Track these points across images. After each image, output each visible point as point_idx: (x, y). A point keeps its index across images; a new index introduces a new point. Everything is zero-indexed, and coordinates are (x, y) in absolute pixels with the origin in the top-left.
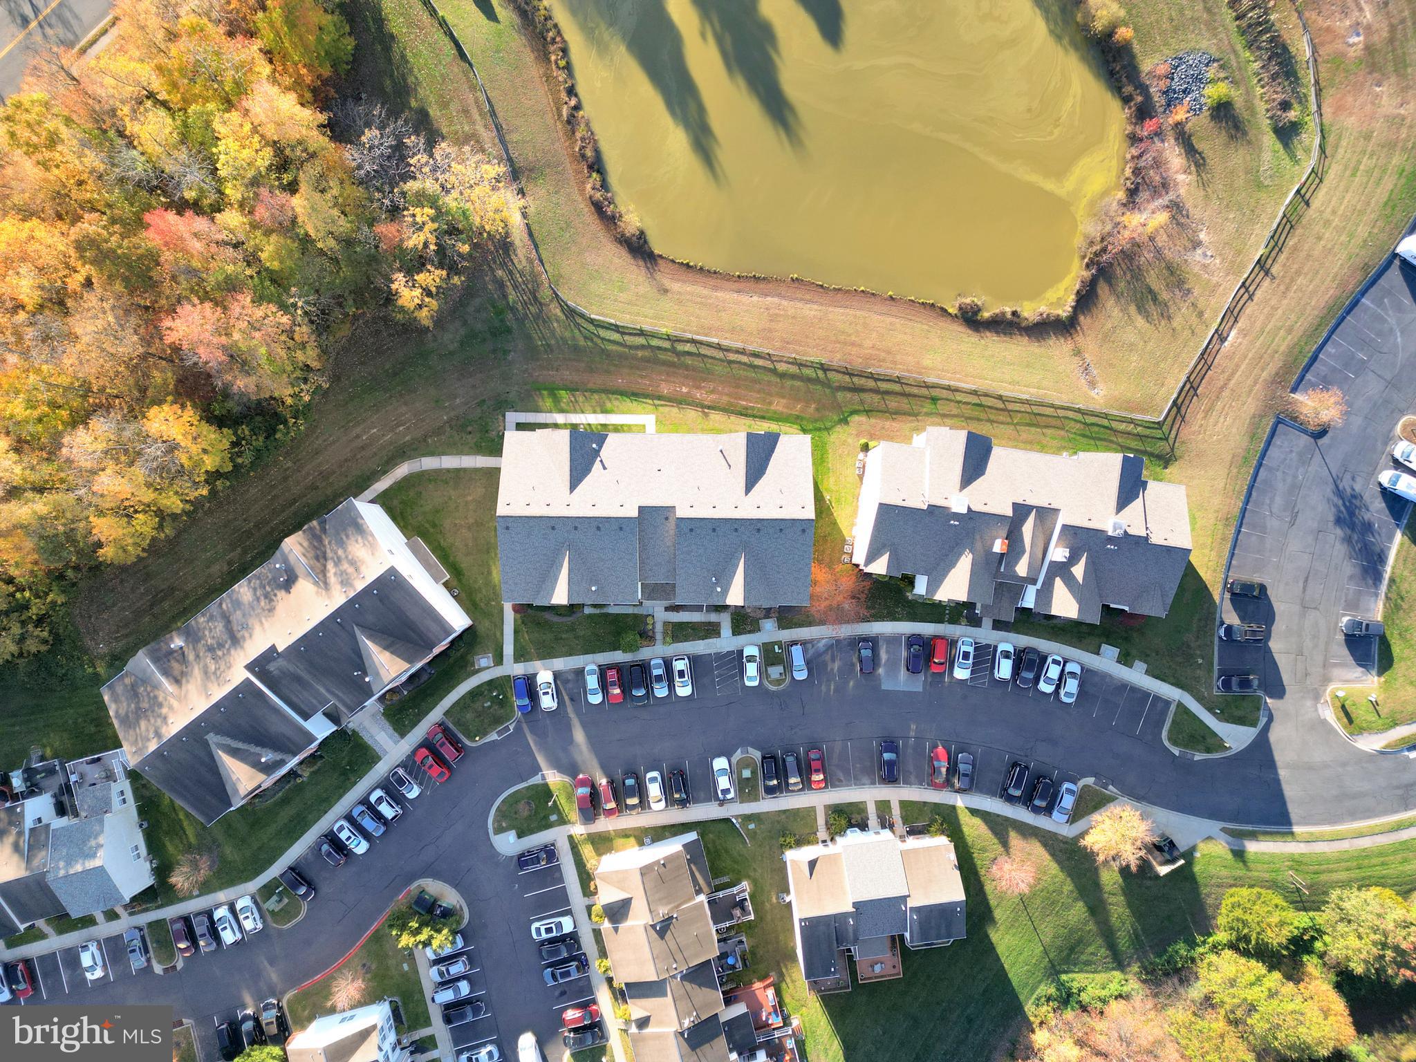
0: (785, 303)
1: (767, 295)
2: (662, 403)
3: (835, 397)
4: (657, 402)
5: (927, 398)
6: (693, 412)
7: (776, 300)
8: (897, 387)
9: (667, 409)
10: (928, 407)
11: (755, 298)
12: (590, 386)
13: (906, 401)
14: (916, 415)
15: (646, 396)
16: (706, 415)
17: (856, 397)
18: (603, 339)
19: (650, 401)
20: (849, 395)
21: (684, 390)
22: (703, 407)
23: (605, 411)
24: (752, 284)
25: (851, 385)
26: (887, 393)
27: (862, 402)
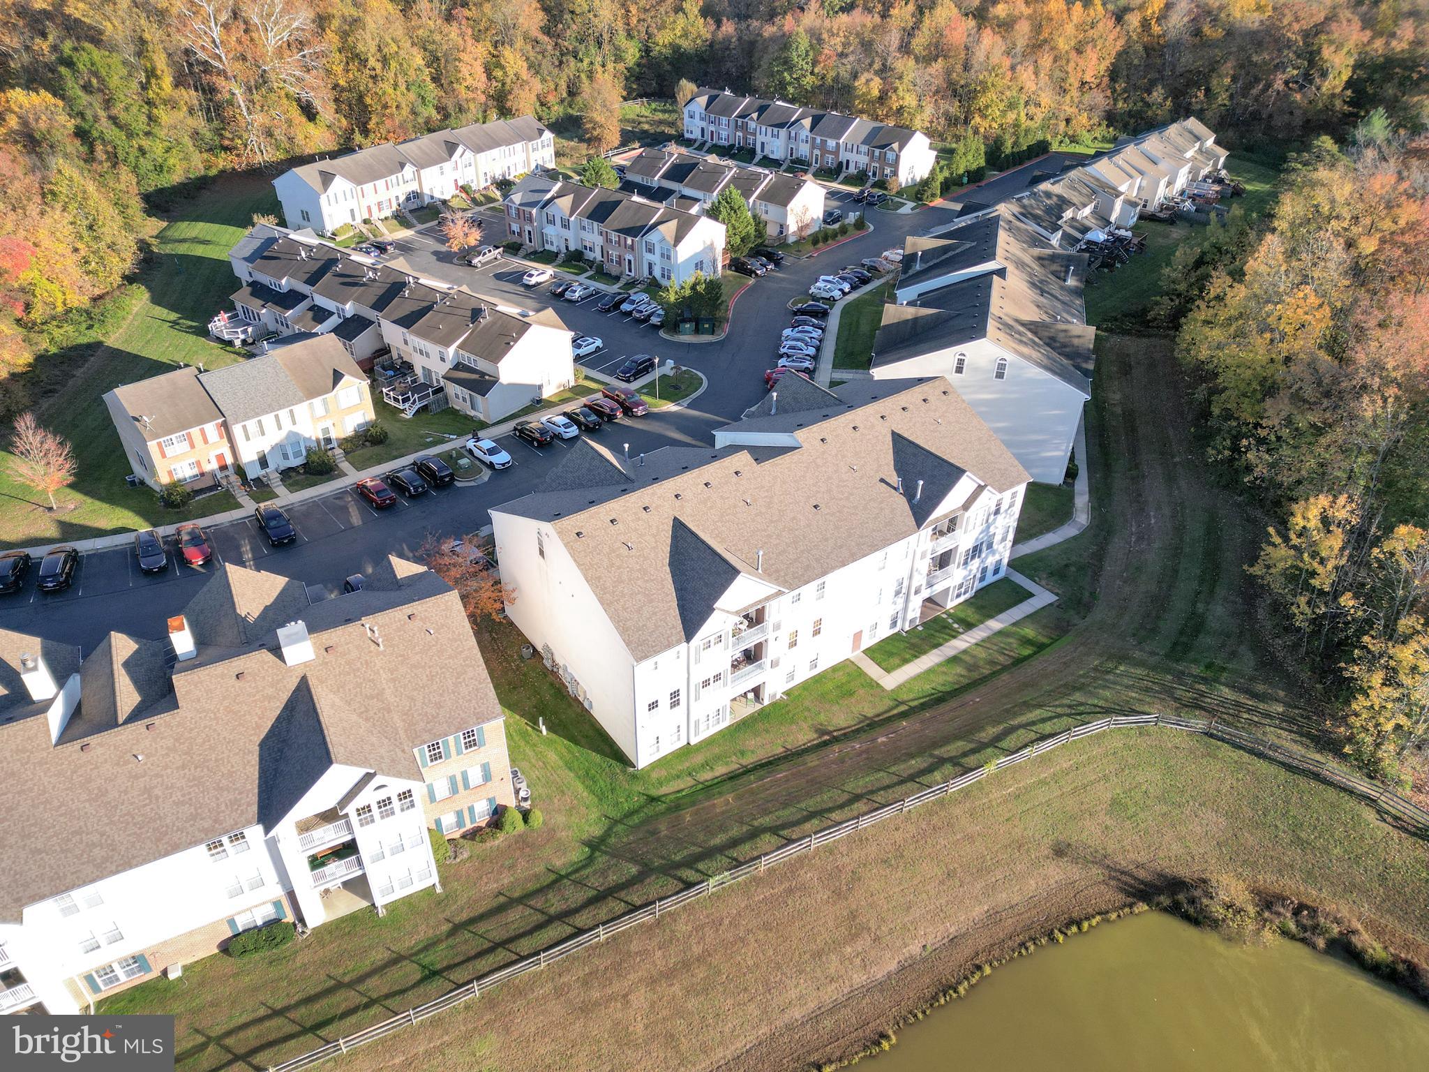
0: (859, 978)
1: (902, 969)
2: (895, 712)
3: (636, 862)
4: (903, 708)
5: (449, 968)
6: (843, 724)
7: (879, 973)
8: (525, 946)
9: (881, 709)
10: (437, 957)
11: (915, 949)
12: (1005, 677)
13: (491, 936)
14: (456, 929)
15: (923, 707)
16: (821, 732)
17: (597, 883)
18: (1059, 716)
19: (913, 704)
20: (613, 878)
21: (881, 739)
22: (836, 740)
23: (954, 660)
24: (946, 970)
25: (622, 894)
26: (539, 927)
27: (580, 883)
